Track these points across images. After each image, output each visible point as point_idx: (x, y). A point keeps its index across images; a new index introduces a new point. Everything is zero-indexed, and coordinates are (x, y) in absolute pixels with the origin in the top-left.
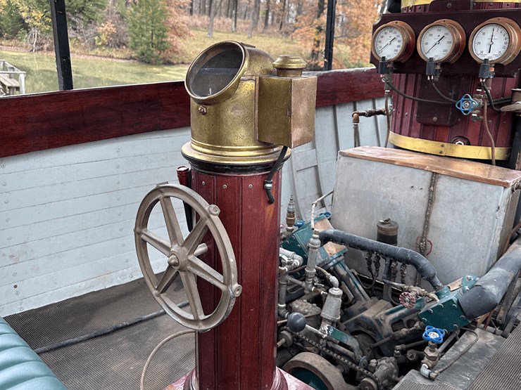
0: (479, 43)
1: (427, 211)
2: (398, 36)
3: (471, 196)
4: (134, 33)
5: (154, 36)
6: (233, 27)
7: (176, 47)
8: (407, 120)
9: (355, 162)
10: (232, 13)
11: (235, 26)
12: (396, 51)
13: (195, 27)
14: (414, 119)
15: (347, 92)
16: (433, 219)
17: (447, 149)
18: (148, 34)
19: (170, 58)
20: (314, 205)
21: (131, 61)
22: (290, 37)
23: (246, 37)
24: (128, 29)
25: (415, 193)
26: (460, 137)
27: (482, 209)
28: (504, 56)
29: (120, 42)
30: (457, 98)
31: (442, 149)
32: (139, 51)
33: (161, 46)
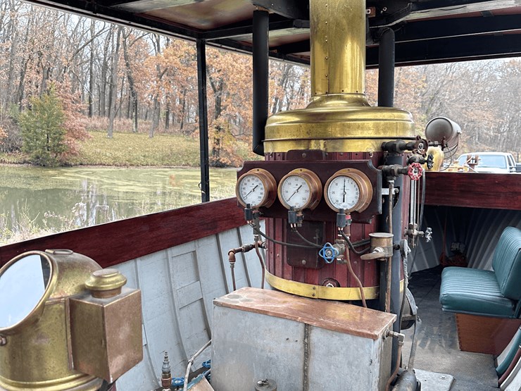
0: (333, 193)
1: (305, 365)
2: (260, 184)
3: (344, 349)
4: (28, 137)
5: (50, 139)
6: (134, 128)
7: (74, 149)
8: (279, 261)
9: (230, 313)
10: (132, 115)
11: (136, 127)
12: (260, 197)
13: (95, 129)
14: (285, 261)
16: (311, 374)
17: (319, 291)
18: (43, 138)
19: (67, 160)
20: (190, 363)
21: (25, 165)
22: (191, 136)
23: (148, 136)
24: (21, 134)
25: (291, 345)
26: (330, 279)
27: (356, 363)
28: (357, 205)
29: (12, 147)
30: (321, 242)
31: (315, 292)
32: (33, 155)
33: (58, 149)
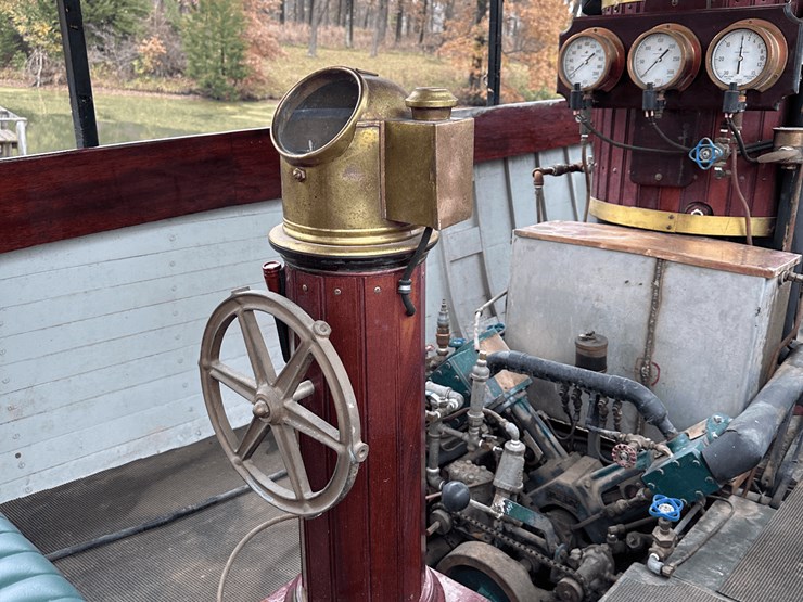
0: (722, 59)
1: (650, 317)
2: (598, 51)
3: (717, 294)
4: (195, 54)
5: (226, 56)
6: (348, 41)
7: (260, 73)
8: (616, 179)
9: (539, 247)
10: (345, 19)
11: (351, 39)
12: (596, 73)
13: (289, 42)
14: (627, 178)
15: (523, 137)
16: (659, 330)
17: (678, 222)
18: (216, 55)
19: (252, 90)
20: (479, 314)
21: (191, 97)
22: (436, 54)
23: (368, 55)
24: (184, 48)
25: (630, 291)
26: (697, 203)
27: (734, 312)
28: (761, 78)
29: (172, 68)
30: (691, 143)
31: (671, 222)
32: (203, 81)
33: (237, 73)
